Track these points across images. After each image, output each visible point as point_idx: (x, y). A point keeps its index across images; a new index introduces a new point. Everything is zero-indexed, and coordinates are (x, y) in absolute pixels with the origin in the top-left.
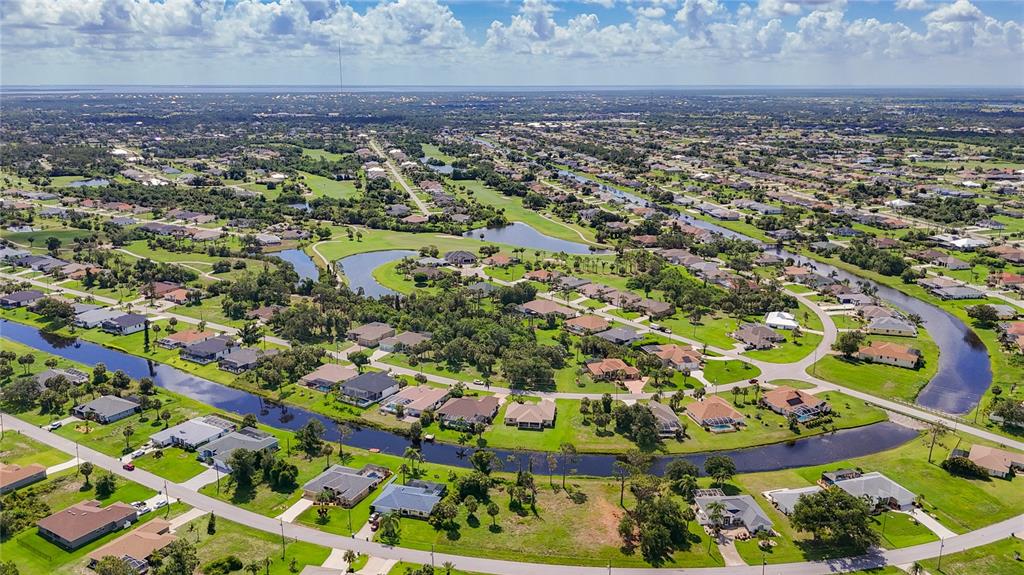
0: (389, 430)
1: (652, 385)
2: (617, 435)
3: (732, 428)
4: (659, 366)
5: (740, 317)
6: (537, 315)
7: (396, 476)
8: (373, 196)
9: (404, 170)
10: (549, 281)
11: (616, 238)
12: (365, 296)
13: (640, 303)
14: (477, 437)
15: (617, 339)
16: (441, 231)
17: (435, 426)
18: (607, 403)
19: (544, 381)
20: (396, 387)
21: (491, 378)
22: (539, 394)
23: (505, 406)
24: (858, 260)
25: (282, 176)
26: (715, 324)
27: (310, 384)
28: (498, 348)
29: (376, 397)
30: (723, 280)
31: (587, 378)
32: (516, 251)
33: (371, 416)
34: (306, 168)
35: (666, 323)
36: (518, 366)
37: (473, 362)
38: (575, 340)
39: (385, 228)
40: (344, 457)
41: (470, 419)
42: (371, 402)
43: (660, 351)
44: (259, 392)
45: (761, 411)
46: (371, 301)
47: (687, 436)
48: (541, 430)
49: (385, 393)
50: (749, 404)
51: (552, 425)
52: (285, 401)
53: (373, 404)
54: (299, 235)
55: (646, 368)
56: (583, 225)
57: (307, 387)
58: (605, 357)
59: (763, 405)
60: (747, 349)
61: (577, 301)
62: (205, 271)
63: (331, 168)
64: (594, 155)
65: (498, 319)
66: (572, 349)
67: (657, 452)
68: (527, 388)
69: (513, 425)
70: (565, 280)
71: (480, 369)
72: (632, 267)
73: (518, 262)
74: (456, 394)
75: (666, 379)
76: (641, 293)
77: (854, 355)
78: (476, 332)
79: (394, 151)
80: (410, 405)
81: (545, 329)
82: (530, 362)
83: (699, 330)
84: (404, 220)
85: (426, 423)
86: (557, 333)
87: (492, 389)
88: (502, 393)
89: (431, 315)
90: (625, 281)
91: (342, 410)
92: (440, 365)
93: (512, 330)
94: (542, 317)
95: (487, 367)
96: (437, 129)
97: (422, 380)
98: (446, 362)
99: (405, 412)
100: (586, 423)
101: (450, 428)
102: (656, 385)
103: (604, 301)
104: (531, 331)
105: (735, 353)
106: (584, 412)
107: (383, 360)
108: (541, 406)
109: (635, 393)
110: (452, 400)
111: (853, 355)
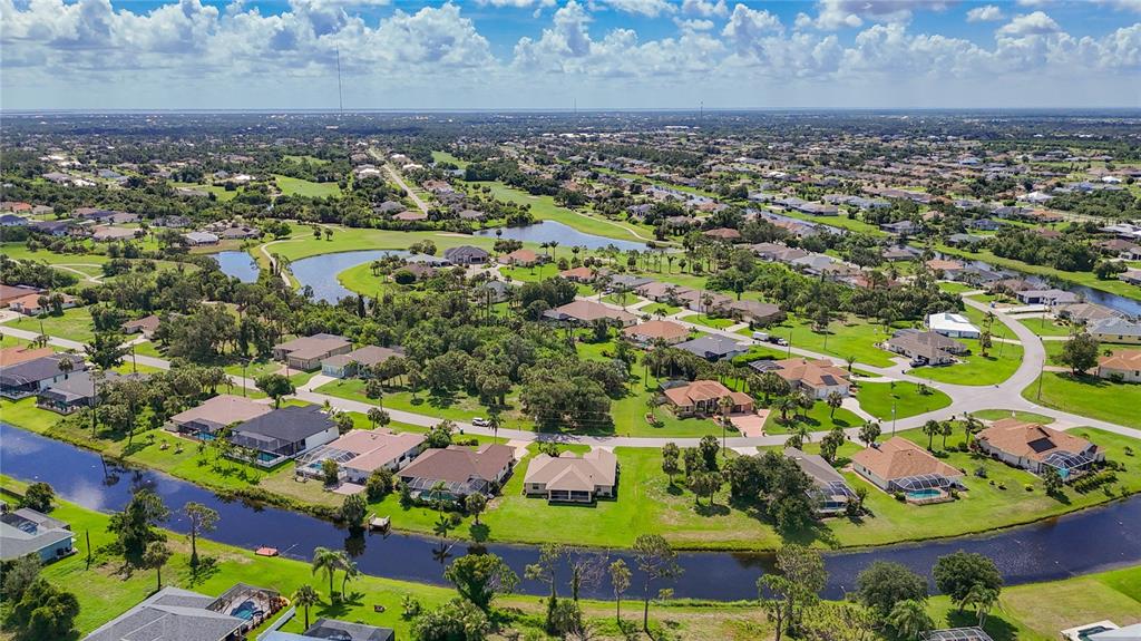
0: (306, 510)
1: (777, 422)
2: (734, 511)
3: (944, 495)
4: (785, 391)
5: (886, 323)
6: (576, 323)
7: (293, 610)
8: (360, 195)
9: (406, 173)
10: (593, 281)
11: (681, 234)
12: (315, 300)
13: (731, 305)
14: (472, 519)
15: (707, 353)
16: (443, 229)
17: (393, 501)
18: (710, 453)
19: (594, 416)
20: (334, 431)
21: (503, 414)
22: (586, 440)
23: (526, 461)
24: (1023, 253)
25: (248, 178)
26: (850, 331)
27: (183, 429)
28: (515, 368)
29: (293, 449)
30: (843, 276)
31: (665, 412)
32: (546, 246)
33: (279, 484)
34: (281, 171)
35: (775, 332)
36: (549, 392)
37: (473, 390)
38: (640, 355)
39: (368, 226)
40: (199, 568)
41: (461, 487)
42: (282, 458)
43: (778, 368)
44: (92, 444)
45: (980, 463)
46: (323, 305)
47: (867, 512)
48: (593, 504)
49: (311, 441)
50: (954, 450)
51: (612, 495)
52: (130, 459)
53: (285, 462)
54: (246, 233)
55: (762, 395)
56: (635, 223)
57: (177, 435)
58: (692, 379)
59: (980, 451)
60: (914, 366)
61: (636, 307)
62: (92, 275)
63: (314, 171)
64: (640, 158)
65: (517, 327)
66: (637, 369)
67: (818, 544)
68: (564, 430)
69: (539, 496)
70: (617, 278)
71: (484, 401)
72: (711, 266)
73: (549, 260)
74: (438, 442)
75: (801, 411)
76: (731, 295)
77: (1091, 371)
78: (482, 344)
79: (397, 156)
80: (350, 464)
81: (592, 342)
82: (570, 386)
83: (830, 341)
84: (394, 217)
85: (376, 495)
86: (610, 347)
87: (502, 432)
88: (519, 439)
89: (412, 322)
90: (704, 280)
91: (227, 473)
92: (418, 395)
93: (540, 342)
94: (586, 326)
95: (497, 398)
96: (453, 138)
97: (381, 419)
98: (428, 391)
99: (340, 476)
100: (674, 490)
101: (420, 504)
102: (785, 422)
103: (677, 305)
104: (570, 343)
105: (897, 371)
106: (670, 469)
107: (323, 390)
108: (591, 460)
109: (752, 438)
110: (430, 452)
111: (1088, 372)
